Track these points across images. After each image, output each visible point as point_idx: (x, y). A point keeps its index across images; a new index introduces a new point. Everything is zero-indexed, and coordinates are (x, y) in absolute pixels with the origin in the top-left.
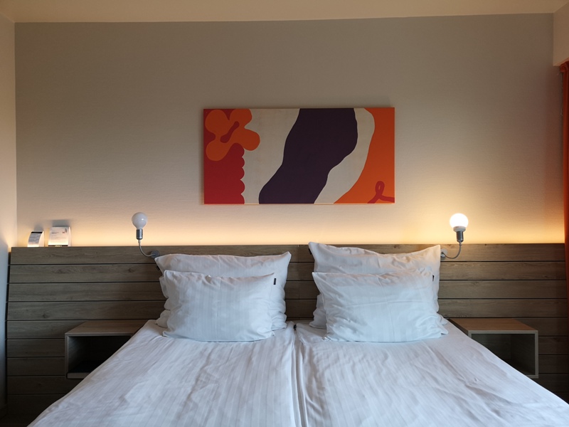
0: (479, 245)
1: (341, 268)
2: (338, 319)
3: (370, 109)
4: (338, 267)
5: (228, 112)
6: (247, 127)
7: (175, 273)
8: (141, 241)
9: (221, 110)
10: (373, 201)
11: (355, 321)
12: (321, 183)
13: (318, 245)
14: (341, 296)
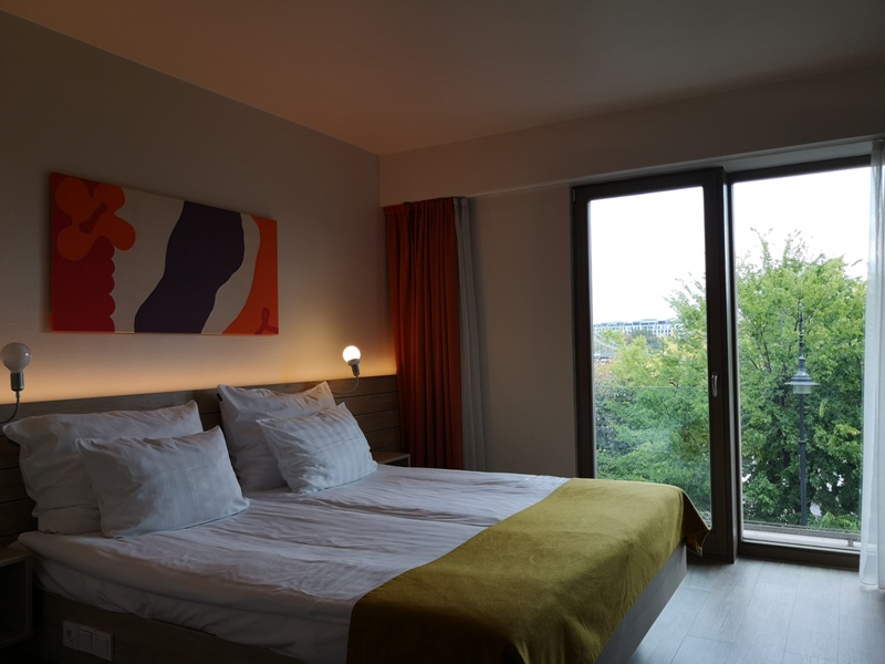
0: (342, 380)
1: (268, 413)
2: (306, 468)
3: (256, 218)
4: (263, 412)
5: (91, 185)
6: (118, 213)
7: (95, 441)
8: (20, 392)
9: (82, 180)
10: (259, 332)
11: (324, 466)
12: (208, 306)
13: (227, 388)
14: (301, 442)
